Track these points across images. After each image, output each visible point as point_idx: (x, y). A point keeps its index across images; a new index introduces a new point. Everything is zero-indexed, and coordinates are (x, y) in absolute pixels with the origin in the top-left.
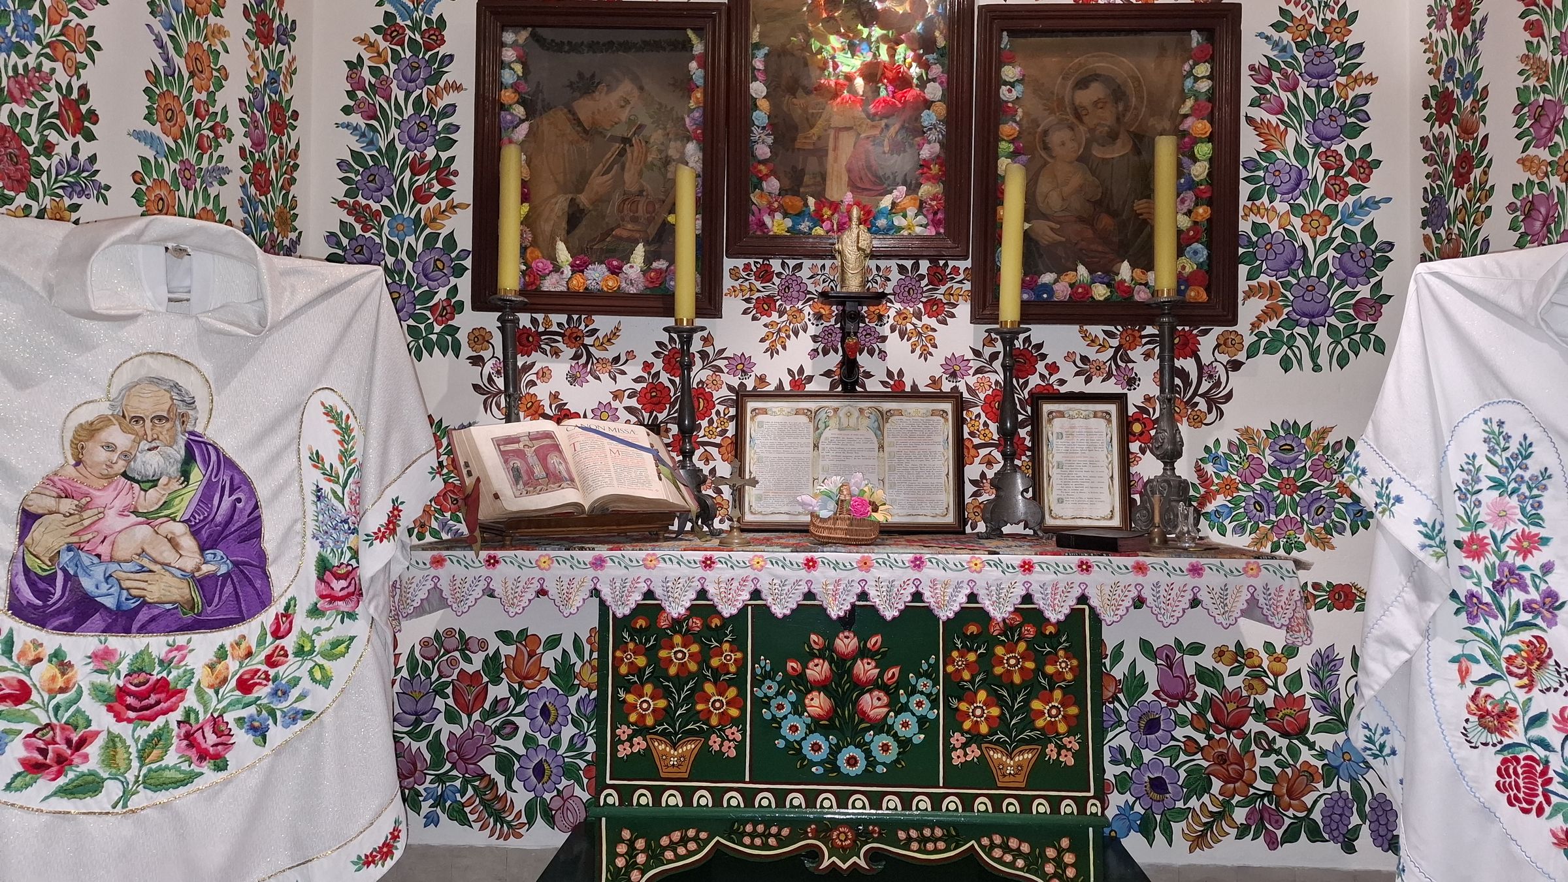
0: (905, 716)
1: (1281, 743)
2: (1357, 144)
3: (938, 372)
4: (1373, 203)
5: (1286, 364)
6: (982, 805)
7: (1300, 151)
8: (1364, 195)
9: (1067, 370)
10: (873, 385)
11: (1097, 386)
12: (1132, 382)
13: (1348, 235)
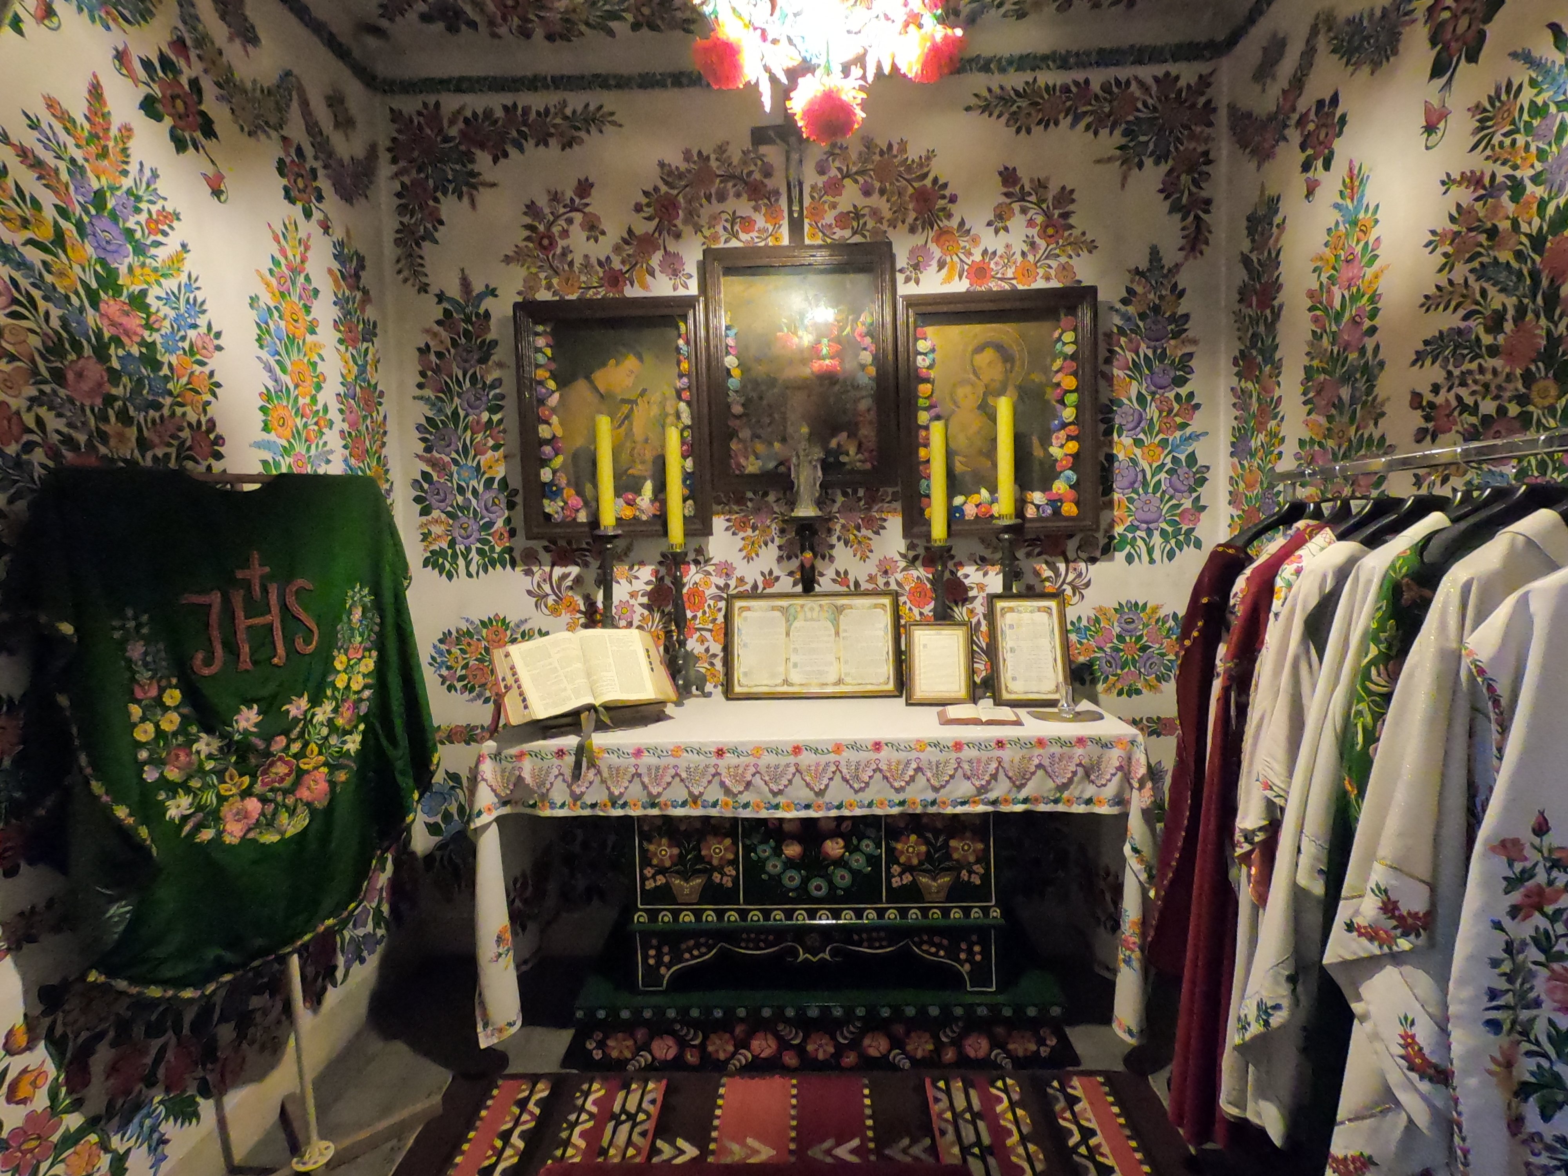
0: (857, 856)
2: (1183, 391)
3: (874, 571)
4: (1194, 437)
5: (1130, 559)
6: (914, 914)
7: (1141, 398)
8: (1188, 431)
10: (827, 585)
13: (1175, 460)
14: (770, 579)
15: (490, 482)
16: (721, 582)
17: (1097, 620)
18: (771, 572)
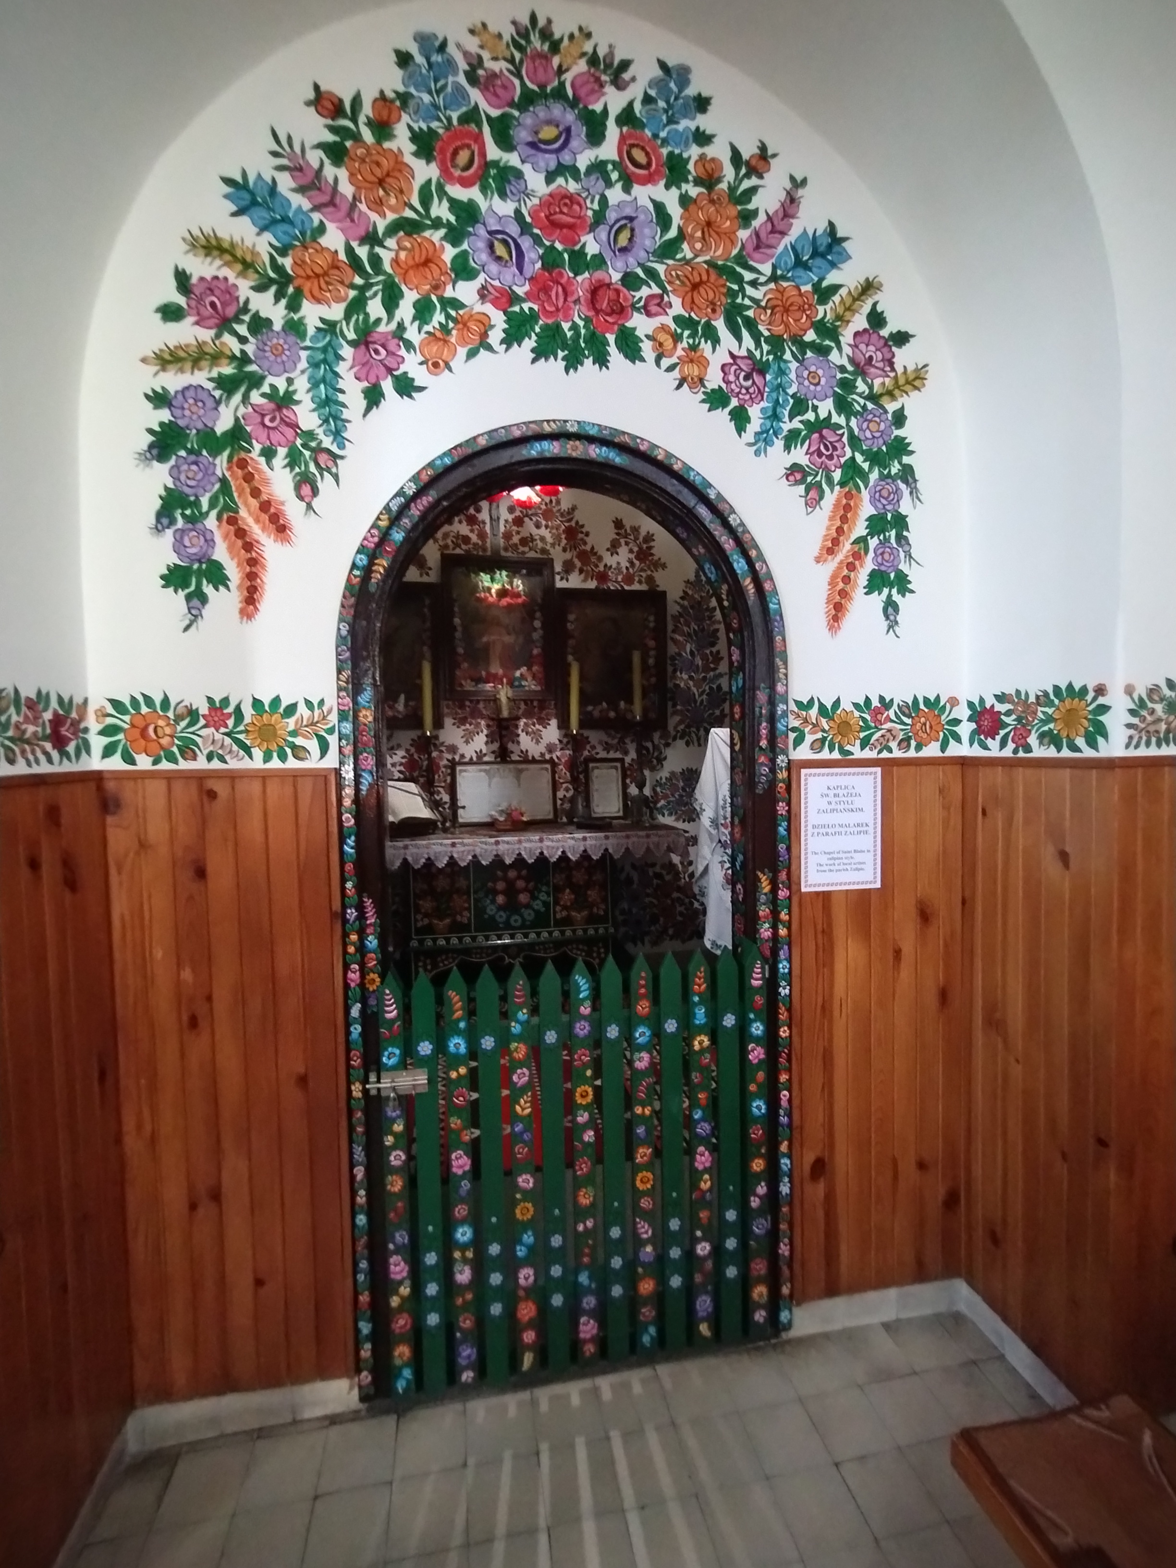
0: (538, 902)
1: (687, 900)
2: (714, 650)
3: (544, 750)
5: (687, 744)
6: (568, 933)
7: (692, 653)
8: (718, 672)
9: (599, 749)
10: (515, 757)
11: (612, 755)
12: (626, 753)
13: (711, 688)
14: (480, 755)
16: (450, 757)
17: (671, 779)
18: (481, 751)
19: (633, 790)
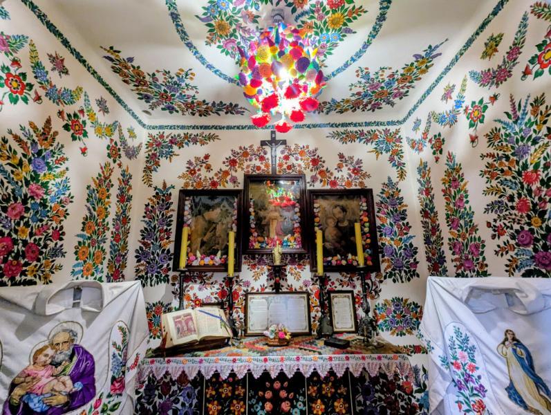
1: (406, 397)
2: (405, 222)
4: (411, 237)
5: (394, 281)
7: (391, 224)
9: (337, 284)
10: (284, 290)
11: (345, 288)
12: (354, 287)
13: (406, 245)
14: (263, 288)
15: (163, 251)
16: (245, 289)
17: (385, 305)
18: (264, 285)
19: (361, 313)
